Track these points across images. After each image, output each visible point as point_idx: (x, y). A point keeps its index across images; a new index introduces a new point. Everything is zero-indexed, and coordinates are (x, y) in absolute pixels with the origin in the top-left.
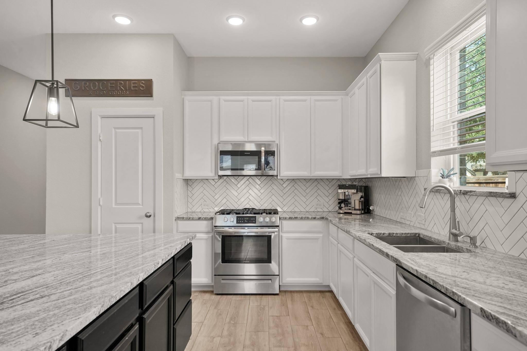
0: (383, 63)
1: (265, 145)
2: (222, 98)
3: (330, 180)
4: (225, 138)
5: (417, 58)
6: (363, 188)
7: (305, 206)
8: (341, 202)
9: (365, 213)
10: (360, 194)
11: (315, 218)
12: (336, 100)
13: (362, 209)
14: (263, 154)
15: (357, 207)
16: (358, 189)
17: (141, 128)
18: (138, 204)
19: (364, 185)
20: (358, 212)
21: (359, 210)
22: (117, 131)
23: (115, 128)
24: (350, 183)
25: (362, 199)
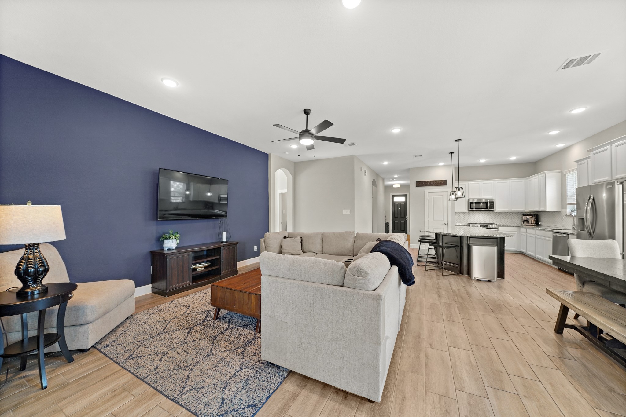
0: (546, 174)
1: (489, 199)
2: (470, 183)
3: (518, 213)
4: (471, 197)
5: (561, 172)
6: (536, 215)
7: (505, 222)
8: (524, 221)
9: (536, 225)
10: (534, 218)
11: (514, 226)
12: (522, 181)
13: (535, 224)
14: (489, 203)
15: (533, 223)
16: (533, 216)
17: (443, 196)
18: (441, 220)
19: (535, 214)
20: (533, 225)
21: (534, 224)
22: (434, 197)
23: (433, 196)
24: (529, 213)
25: (535, 220)
